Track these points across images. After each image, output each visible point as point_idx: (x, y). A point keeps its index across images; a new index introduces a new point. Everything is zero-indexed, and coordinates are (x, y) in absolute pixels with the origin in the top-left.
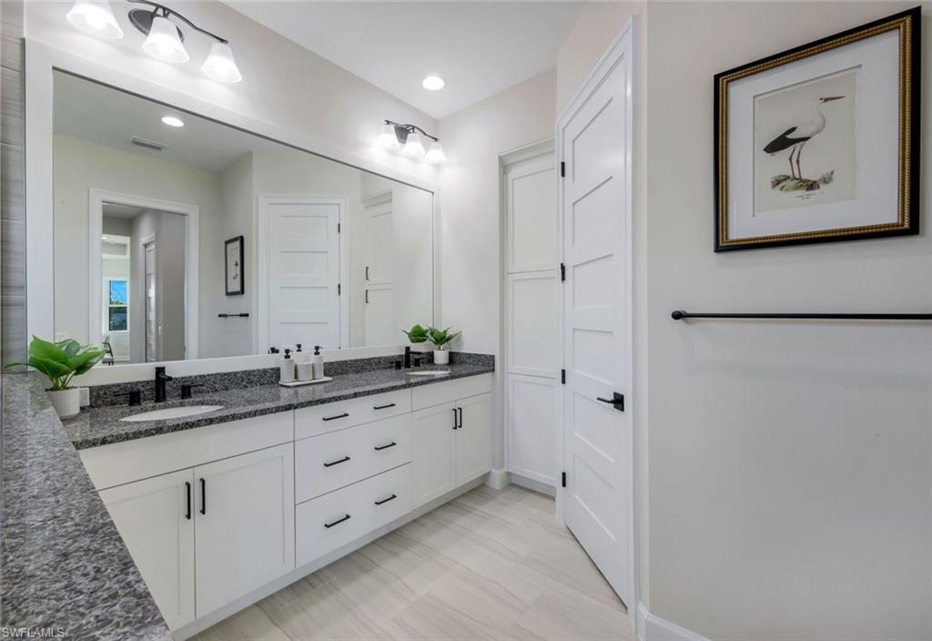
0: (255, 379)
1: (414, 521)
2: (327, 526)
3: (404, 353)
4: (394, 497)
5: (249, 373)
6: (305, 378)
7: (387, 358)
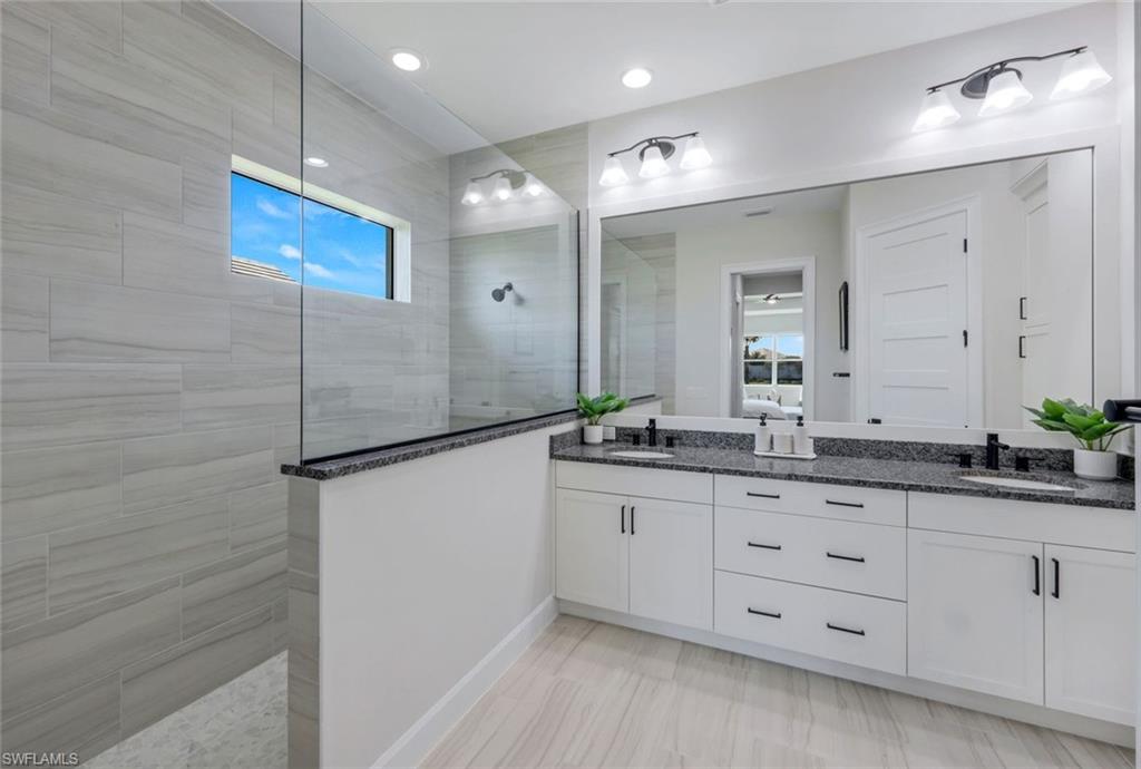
0: (734, 442)
1: (927, 701)
2: (750, 611)
3: (984, 443)
4: (862, 633)
5: (728, 435)
6: (779, 451)
7: (942, 446)
